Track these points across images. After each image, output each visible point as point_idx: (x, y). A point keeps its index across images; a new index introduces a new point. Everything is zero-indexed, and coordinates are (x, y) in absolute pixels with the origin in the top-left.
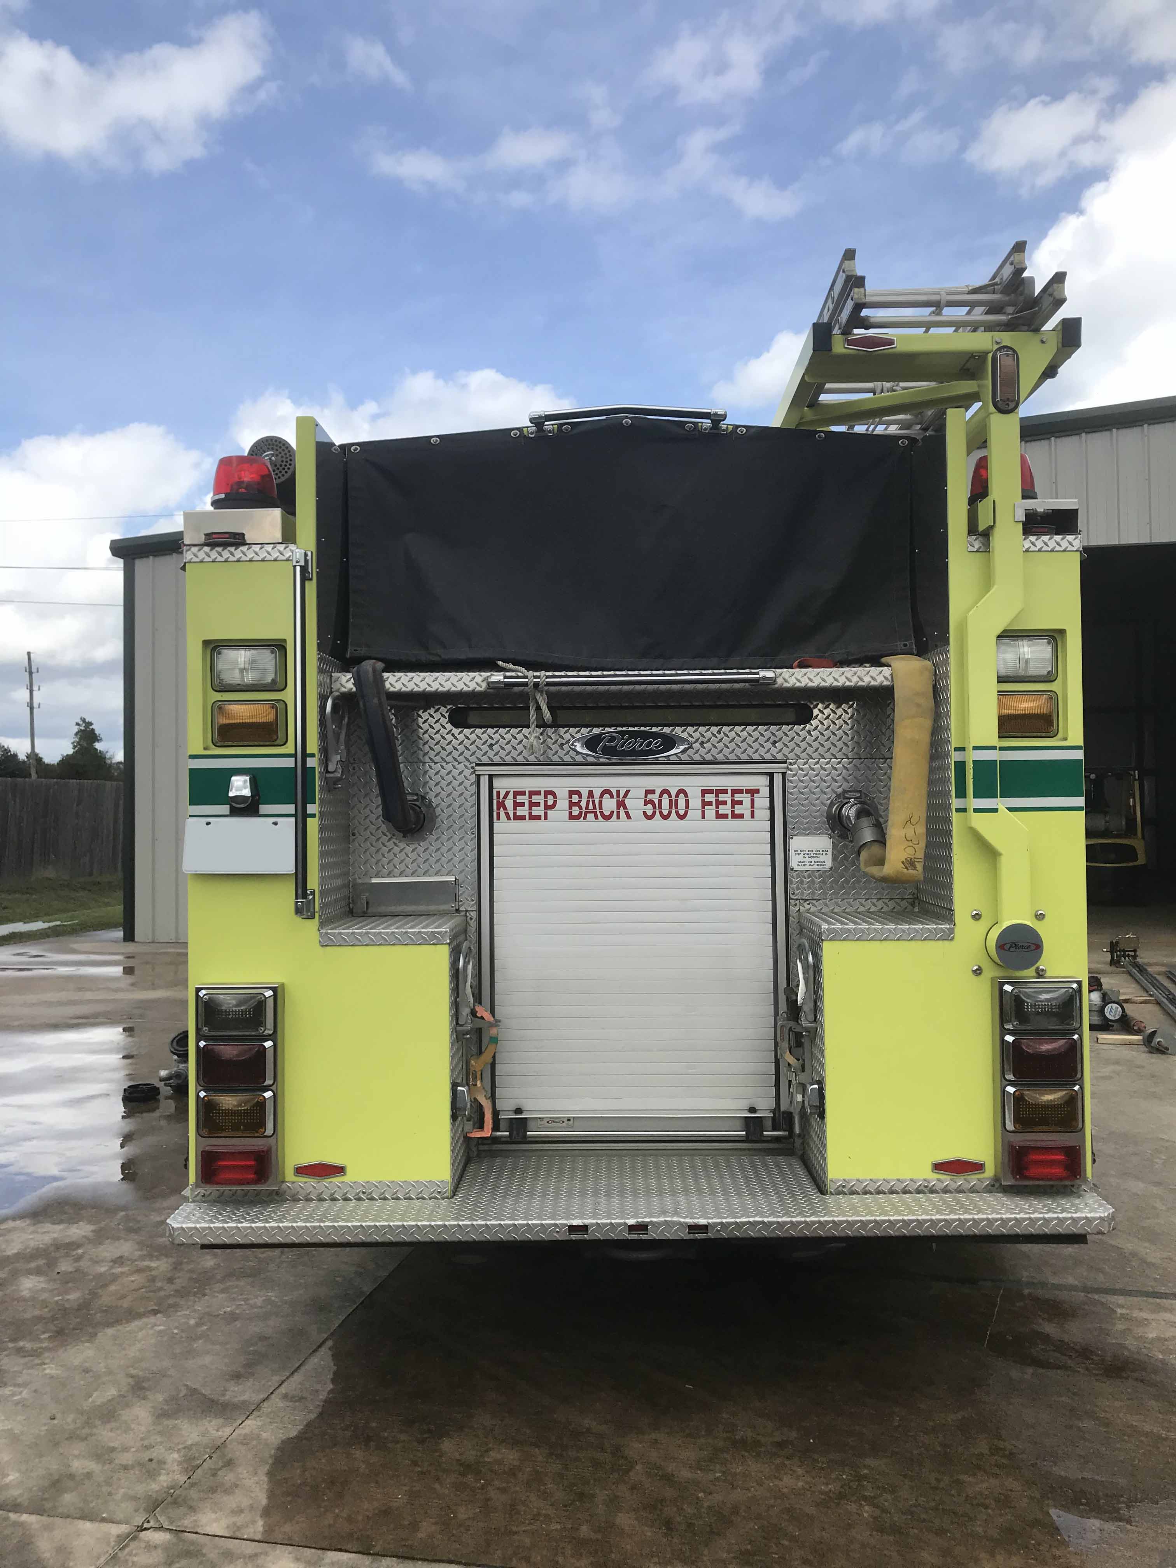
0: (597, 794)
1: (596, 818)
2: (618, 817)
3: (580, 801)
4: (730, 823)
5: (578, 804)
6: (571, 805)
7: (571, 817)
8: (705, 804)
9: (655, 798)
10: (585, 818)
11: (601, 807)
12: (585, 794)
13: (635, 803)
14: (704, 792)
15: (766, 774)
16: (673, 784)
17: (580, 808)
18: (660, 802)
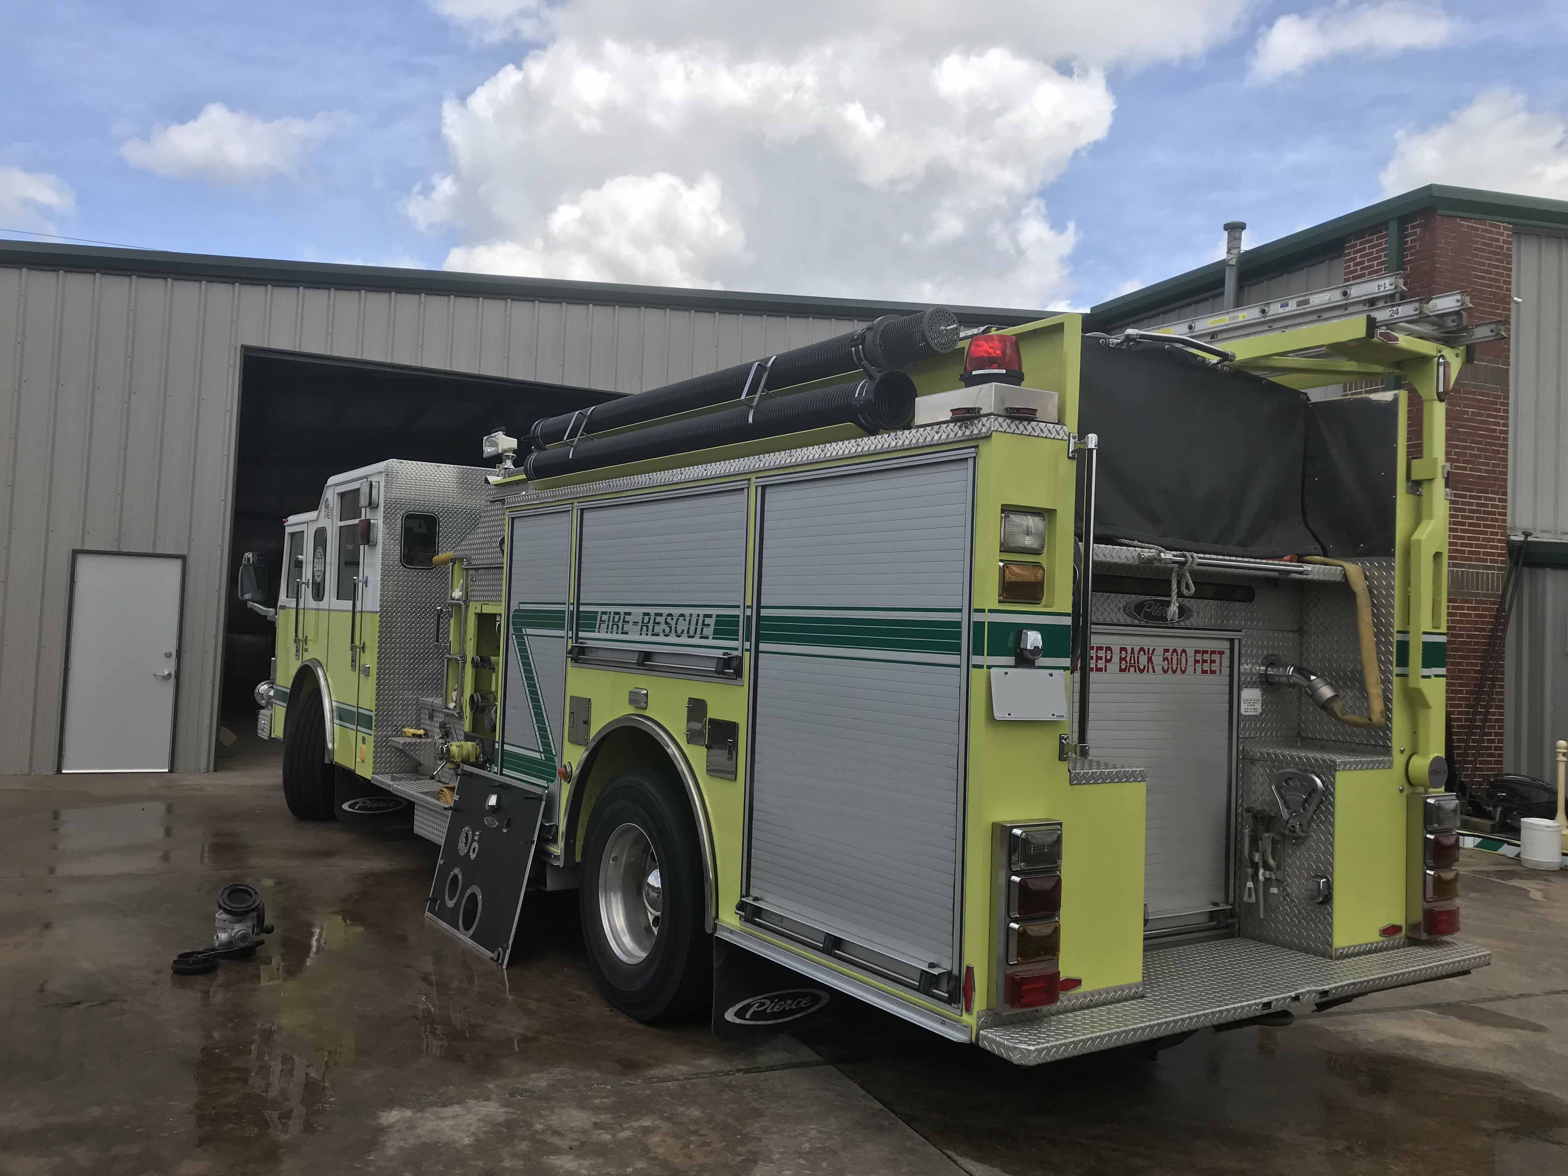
0: (1136, 652)
1: (1136, 671)
2: (1148, 672)
3: (1126, 657)
4: (1209, 677)
5: (1125, 659)
6: (1122, 659)
7: (1121, 670)
8: (1196, 662)
9: (1168, 655)
10: (1129, 671)
11: (1138, 663)
12: (1129, 651)
13: (1157, 660)
14: (1197, 652)
15: (1230, 639)
16: (1179, 644)
17: (1126, 662)
18: (1172, 658)
